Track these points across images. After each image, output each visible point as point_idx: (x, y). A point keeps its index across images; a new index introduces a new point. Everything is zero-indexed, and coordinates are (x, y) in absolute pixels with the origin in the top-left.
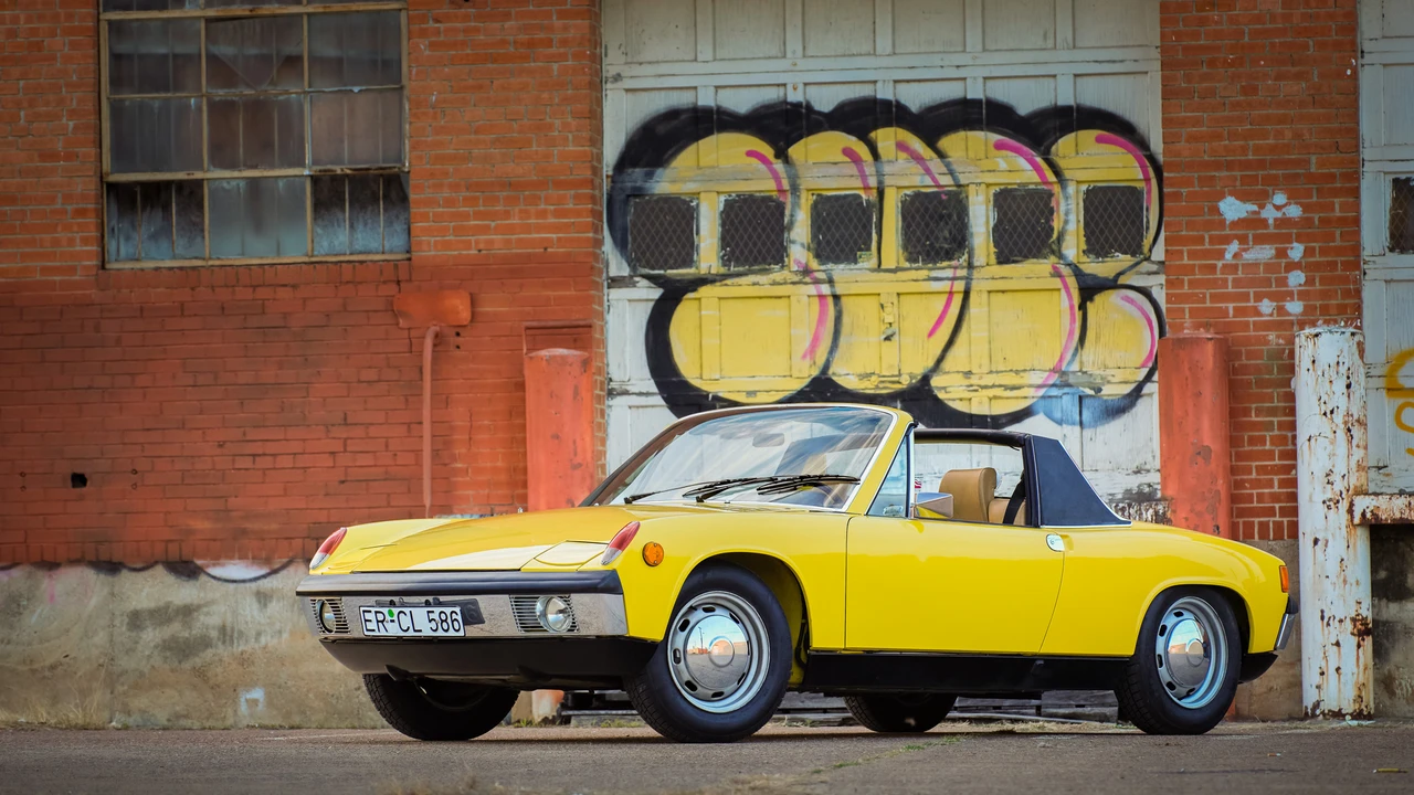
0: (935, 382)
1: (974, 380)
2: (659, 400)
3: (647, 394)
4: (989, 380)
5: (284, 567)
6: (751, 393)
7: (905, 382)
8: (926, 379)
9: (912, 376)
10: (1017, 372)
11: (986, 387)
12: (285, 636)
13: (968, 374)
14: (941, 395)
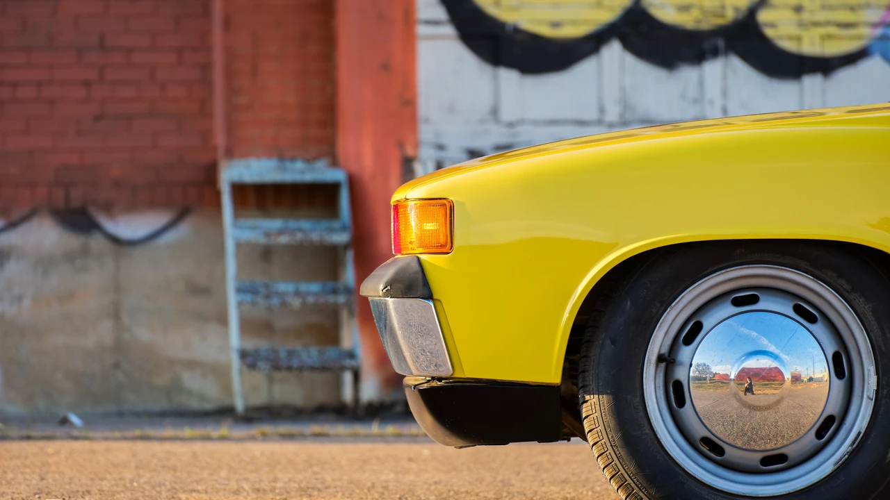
0: (763, 16)
1: (806, 16)
2: (449, 30)
3: (435, 23)
4: (821, 16)
5: (25, 219)
6: (556, 25)
7: (730, 15)
8: (752, 12)
9: (737, 9)
10: (852, 9)
11: (816, 24)
12: (27, 303)
13: (798, 9)
14: (769, 32)
